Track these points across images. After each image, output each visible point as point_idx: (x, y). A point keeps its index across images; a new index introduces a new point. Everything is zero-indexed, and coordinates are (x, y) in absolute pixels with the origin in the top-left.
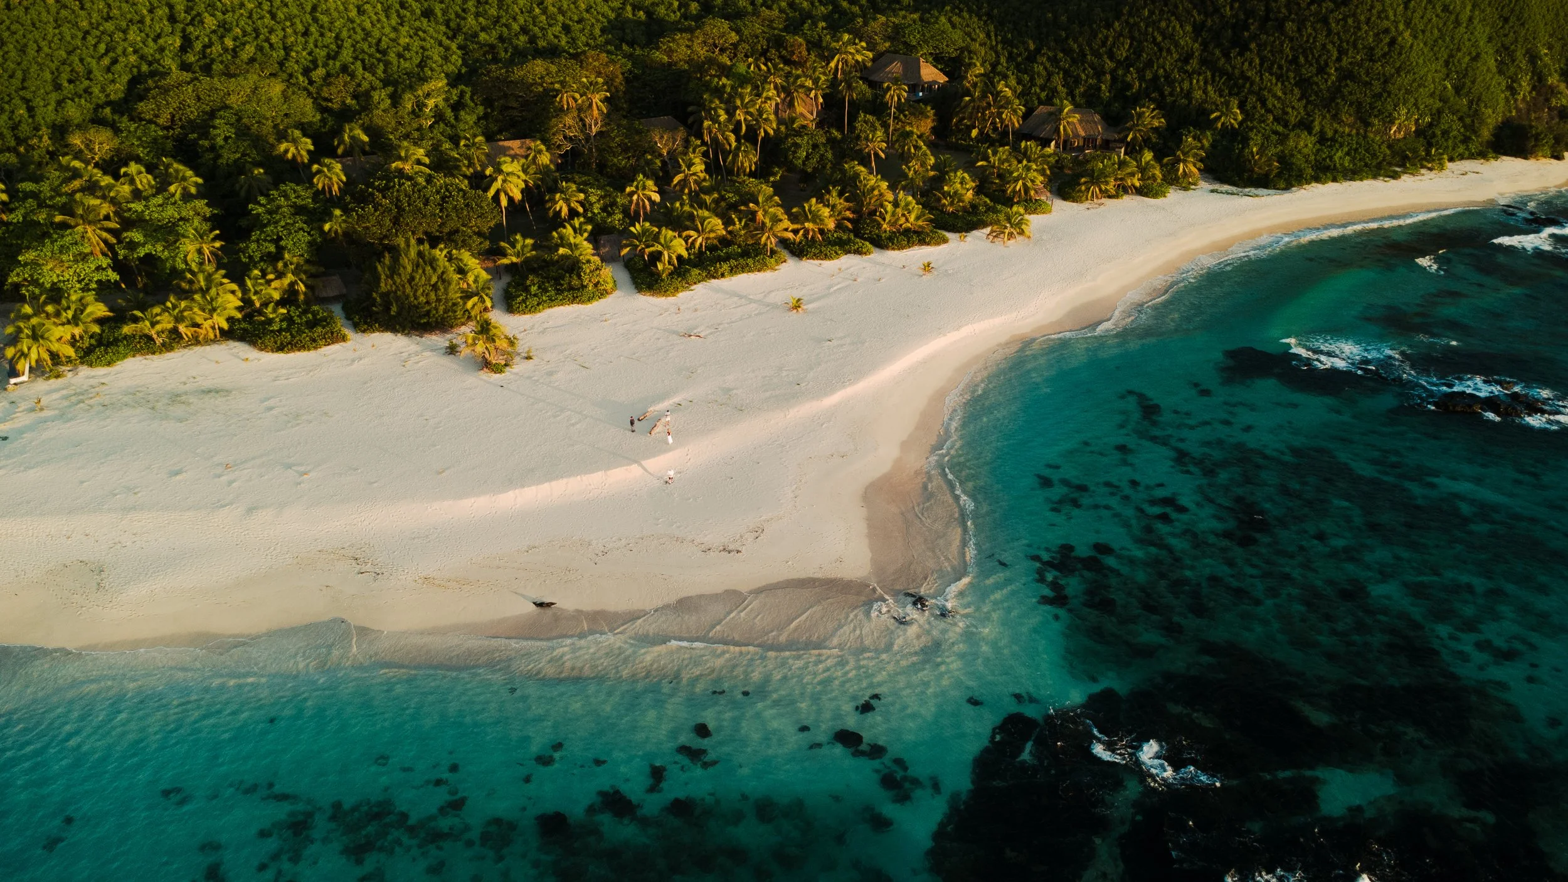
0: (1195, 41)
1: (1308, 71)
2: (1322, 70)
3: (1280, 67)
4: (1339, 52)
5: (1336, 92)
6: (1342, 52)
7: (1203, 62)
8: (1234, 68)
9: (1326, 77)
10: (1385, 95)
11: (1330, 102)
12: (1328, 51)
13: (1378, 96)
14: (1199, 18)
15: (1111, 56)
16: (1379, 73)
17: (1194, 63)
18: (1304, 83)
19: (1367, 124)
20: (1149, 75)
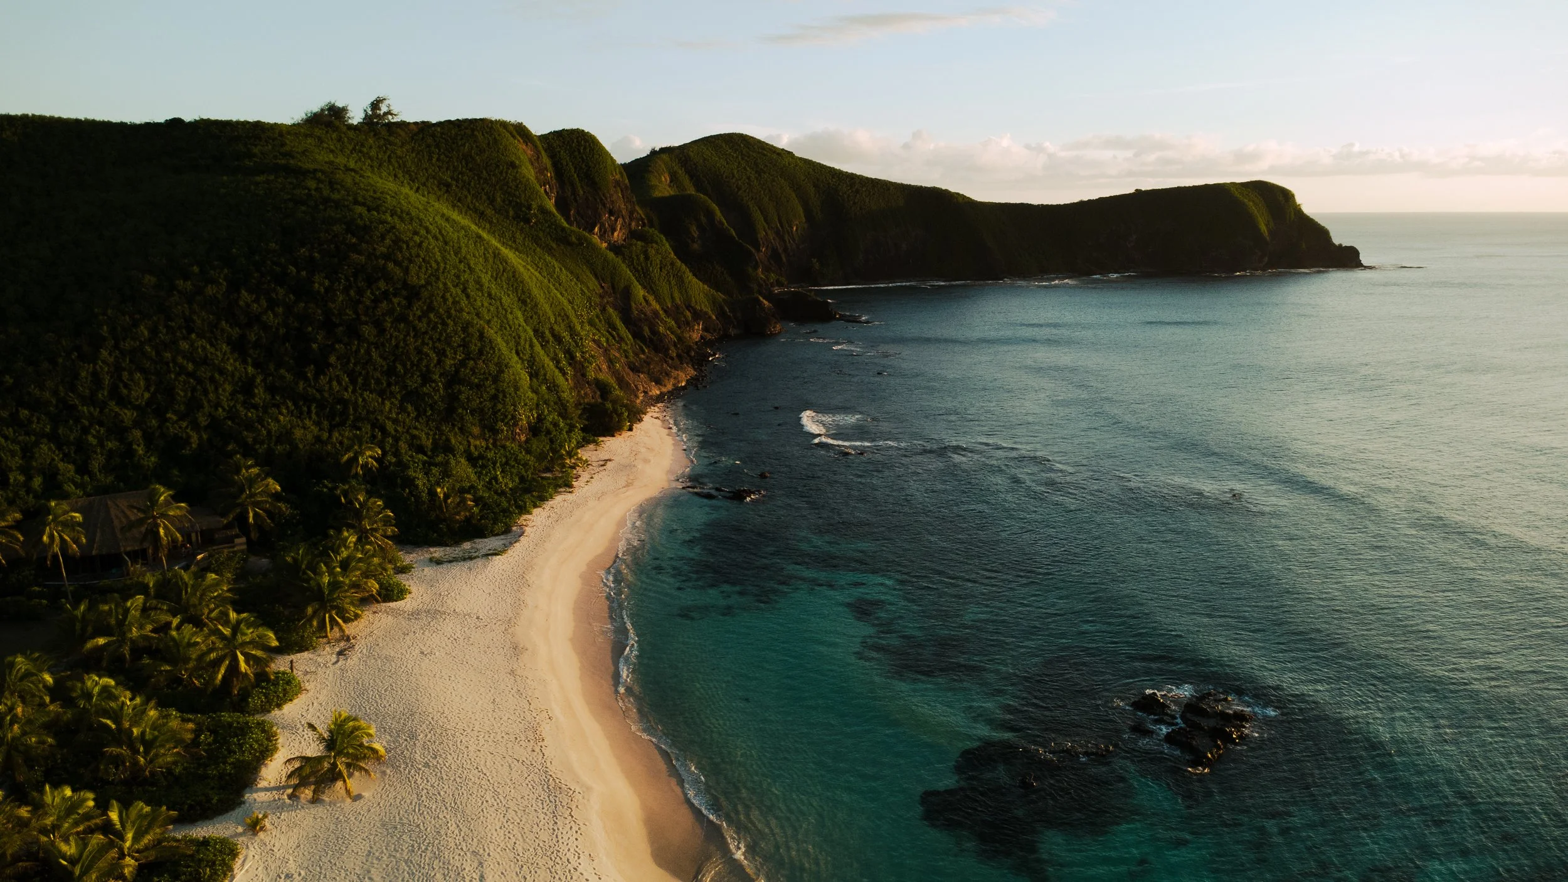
0: (245, 362)
1: (414, 382)
2: (426, 379)
3: (378, 381)
4: (438, 354)
5: (452, 400)
6: (441, 354)
7: (271, 389)
8: (320, 391)
9: (434, 385)
10: (501, 396)
11: (450, 413)
12: (427, 355)
13: (494, 398)
14: (236, 332)
15: (123, 402)
16: (484, 373)
17: (260, 394)
18: (411, 396)
19: (495, 431)
20: (203, 421)
